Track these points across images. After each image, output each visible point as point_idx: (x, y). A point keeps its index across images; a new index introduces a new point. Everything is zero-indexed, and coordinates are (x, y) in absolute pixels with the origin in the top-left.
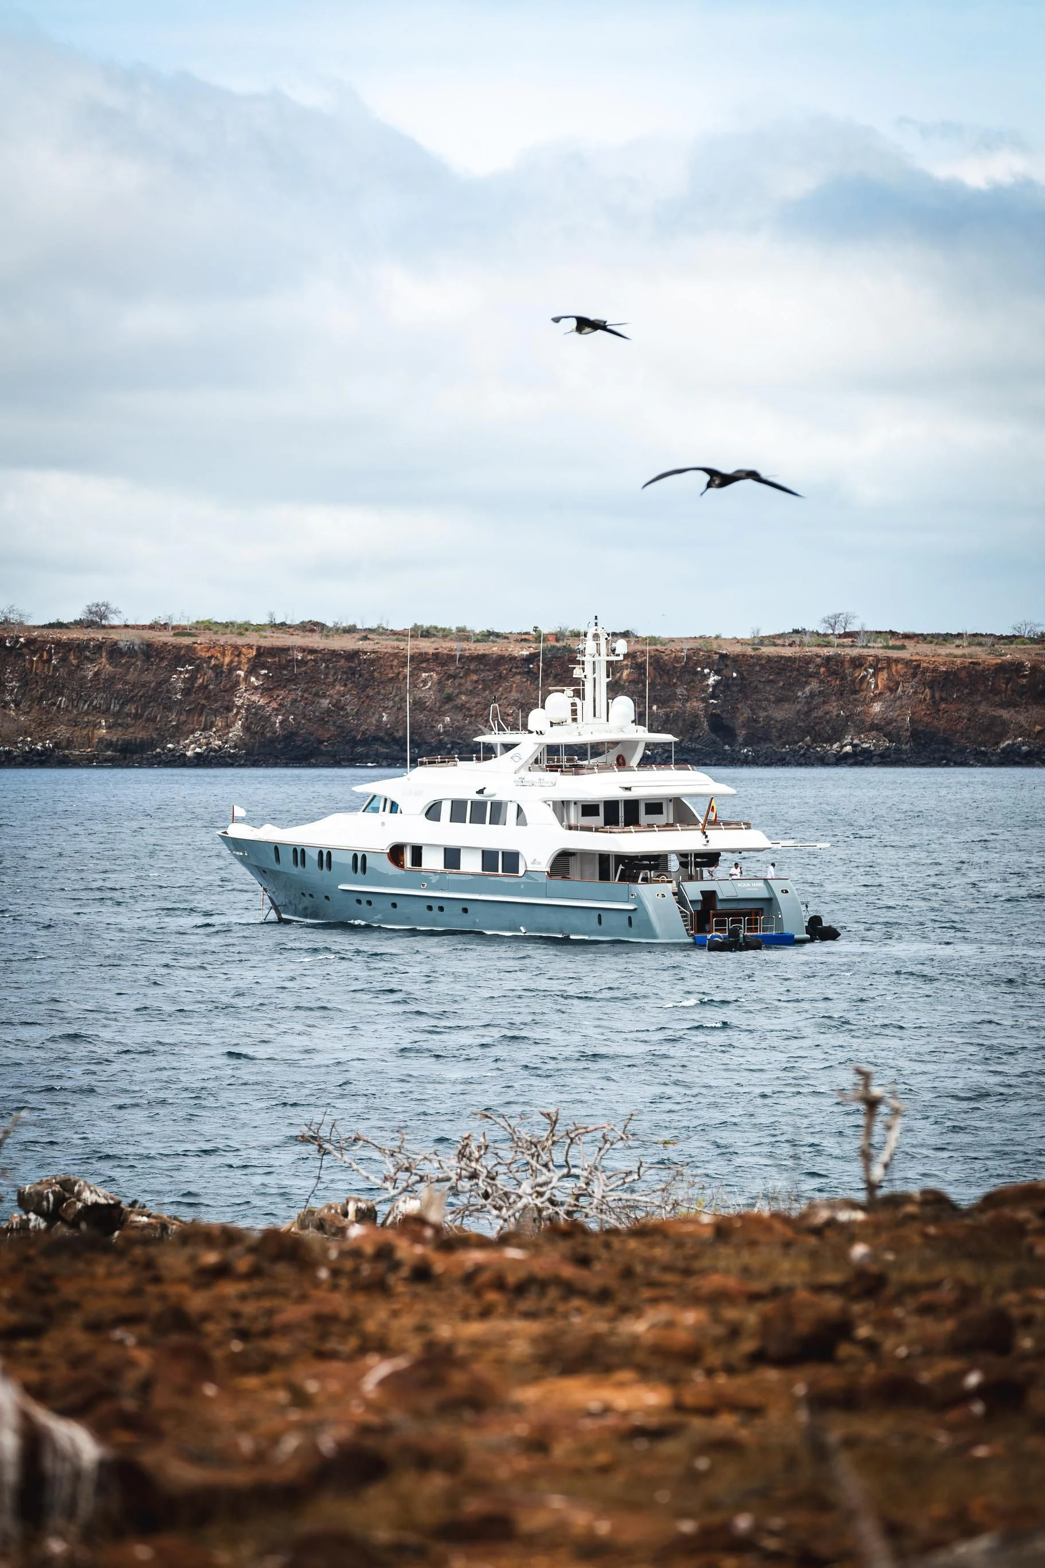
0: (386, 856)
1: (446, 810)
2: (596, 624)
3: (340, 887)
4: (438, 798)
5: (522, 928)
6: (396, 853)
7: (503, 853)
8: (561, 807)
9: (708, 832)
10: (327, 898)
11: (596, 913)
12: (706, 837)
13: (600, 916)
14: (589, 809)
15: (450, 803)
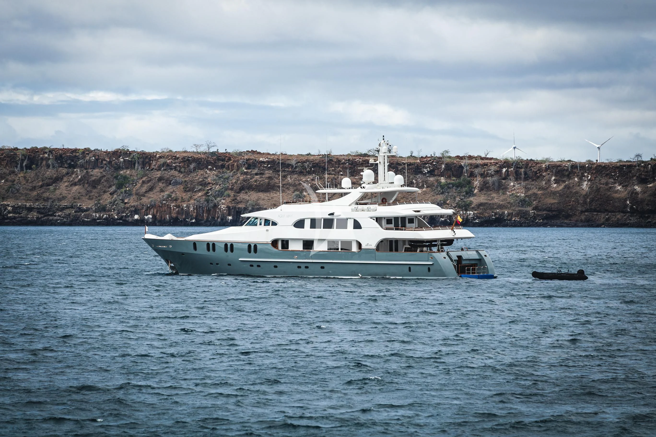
0: (270, 245)
1: (307, 223)
2: (384, 139)
3: (240, 259)
4: (302, 217)
5: (359, 274)
6: (275, 243)
7: (341, 242)
8: (378, 220)
9: (454, 230)
10: (229, 265)
11: (408, 266)
12: (454, 232)
13: (410, 268)
14: (389, 221)
15: (309, 220)
